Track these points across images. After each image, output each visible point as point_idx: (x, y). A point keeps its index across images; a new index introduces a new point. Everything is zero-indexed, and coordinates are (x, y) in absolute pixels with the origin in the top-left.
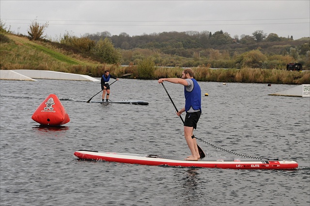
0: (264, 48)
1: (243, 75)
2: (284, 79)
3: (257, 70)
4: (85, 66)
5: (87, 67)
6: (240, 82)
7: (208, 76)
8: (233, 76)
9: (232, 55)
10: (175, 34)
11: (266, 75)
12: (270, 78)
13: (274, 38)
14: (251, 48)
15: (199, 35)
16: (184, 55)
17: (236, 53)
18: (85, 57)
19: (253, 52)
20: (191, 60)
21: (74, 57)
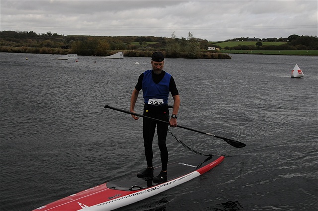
0: (52, 39)
1: (43, 50)
2: (61, 52)
3: (49, 48)
7: (27, 51)
8: (39, 51)
9: (38, 42)
10: (11, 31)
11: (53, 50)
12: (55, 52)
13: (55, 35)
14: (46, 39)
15: (22, 33)
16: (15, 41)
17: (40, 41)
19: (47, 41)
20: (19, 44)
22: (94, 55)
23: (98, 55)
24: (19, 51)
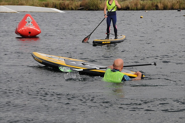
4: (52, 3)
6: (162, 10)
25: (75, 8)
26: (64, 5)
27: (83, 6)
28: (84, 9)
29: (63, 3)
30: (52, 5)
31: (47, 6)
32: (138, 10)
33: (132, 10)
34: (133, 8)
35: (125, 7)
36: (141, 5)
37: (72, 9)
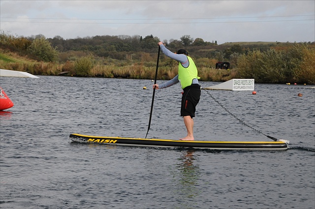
4: (22, 64)
5: (24, 65)
7: (143, 73)
8: (166, 74)
10: (108, 37)
13: (199, 43)
15: (130, 39)
16: (119, 58)
18: (22, 56)
20: (123, 62)
21: (11, 55)
22: (292, 83)
23: (301, 83)
24: (127, 76)
25: (56, 73)
26: (40, 67)
27: (66, 70)
28: (68, 75)
29: (38, 65)
30: (23, 67)
31: (15, 68)
32: (142, 79)
33: (133, 78)
34: (135, 75)
35: (124, 73)
36: (146, 72)
37: (51, 74)
